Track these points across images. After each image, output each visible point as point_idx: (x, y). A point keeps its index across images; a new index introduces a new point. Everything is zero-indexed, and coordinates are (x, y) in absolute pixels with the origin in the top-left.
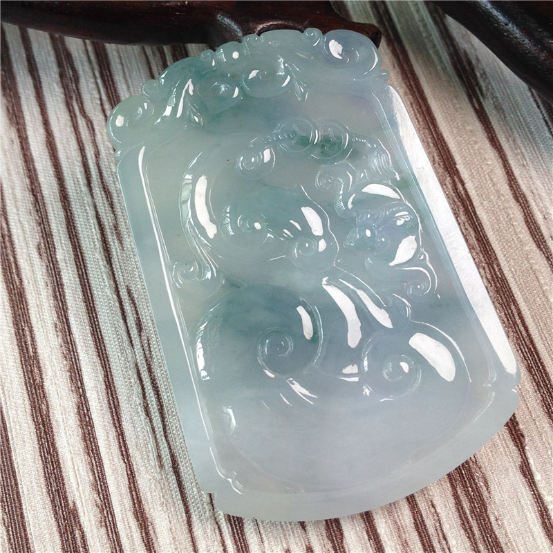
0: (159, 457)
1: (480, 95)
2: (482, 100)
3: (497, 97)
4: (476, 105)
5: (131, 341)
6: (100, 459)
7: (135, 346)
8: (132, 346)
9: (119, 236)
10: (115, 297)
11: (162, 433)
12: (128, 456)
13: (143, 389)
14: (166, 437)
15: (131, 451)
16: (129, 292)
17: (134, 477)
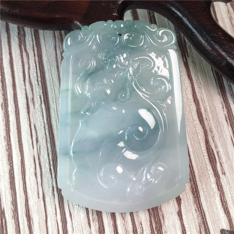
0: (38, 194)
1: (187, 55)
2: (187, 58)
3: (193, 57)
4: (185, 60)
5: (33, 146)
6: (16, 192)
7: (34, 149)
8: (33, 148)
9: (34, 103)
10: (29, 128)
11: (41, 184)
12: (26, 192)
13: (35, 166)
14: (42, 186)
15: (28, 190)
16: (35, 126)
17: (28, 201)
